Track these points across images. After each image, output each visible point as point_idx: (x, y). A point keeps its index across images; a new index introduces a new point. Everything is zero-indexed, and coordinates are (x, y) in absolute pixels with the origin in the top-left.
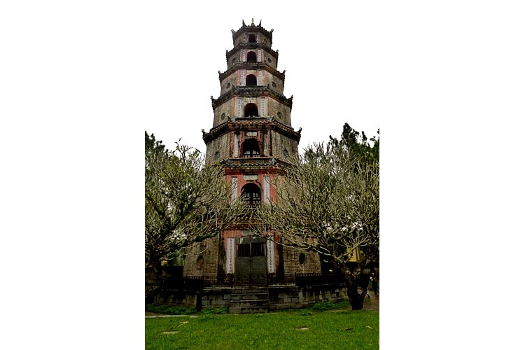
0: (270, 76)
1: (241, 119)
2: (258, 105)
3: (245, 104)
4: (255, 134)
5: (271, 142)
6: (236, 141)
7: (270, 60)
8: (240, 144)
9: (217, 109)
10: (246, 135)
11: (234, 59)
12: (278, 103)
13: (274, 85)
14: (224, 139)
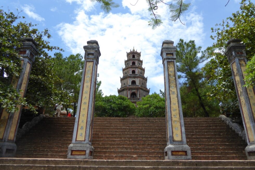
0: (140, 70)
1: (131, 86)
2: (136, 81)
3: (132, 80)
4: (135, 90)
5: (140, 93)
6: (129, 93)
7: (140, 64)
8: (130, 94)
9: (122, 81)
10: (132, 91)
11: (128, 64)
12: (142, 80)
13: (141, 73)
14: (125, 92)
